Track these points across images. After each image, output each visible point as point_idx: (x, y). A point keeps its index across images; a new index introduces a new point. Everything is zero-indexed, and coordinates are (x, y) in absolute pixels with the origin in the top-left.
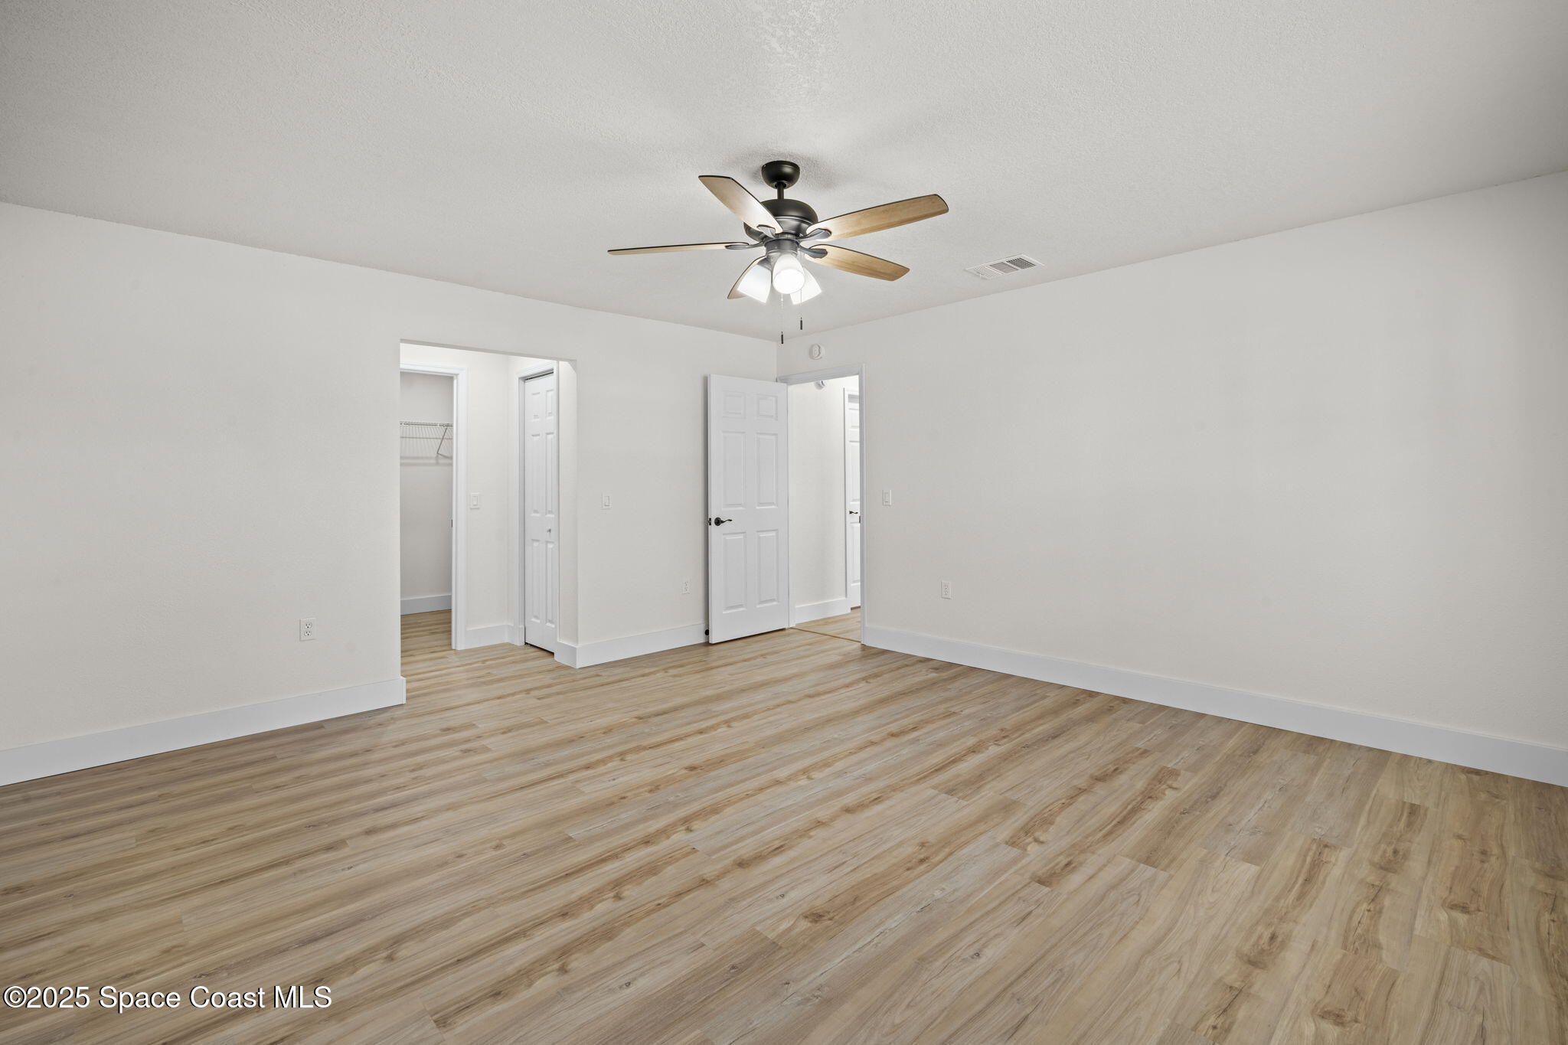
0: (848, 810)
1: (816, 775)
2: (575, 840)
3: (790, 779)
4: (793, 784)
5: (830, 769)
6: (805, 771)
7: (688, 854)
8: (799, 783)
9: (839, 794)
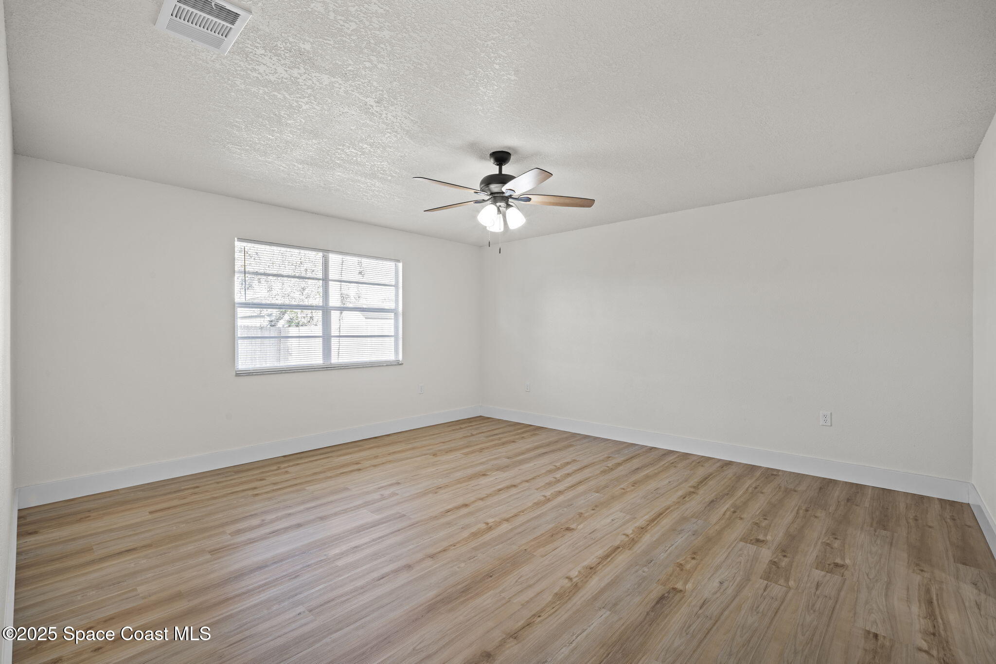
0: (466, 505)
1: (483, 526)
2: (594, 492)
3: (500, 522)
4: (497, 519)
5: (473, 531)
6: (490, 529)
7: (539, 488)
8: (493, 520)
9: (471, 514)
